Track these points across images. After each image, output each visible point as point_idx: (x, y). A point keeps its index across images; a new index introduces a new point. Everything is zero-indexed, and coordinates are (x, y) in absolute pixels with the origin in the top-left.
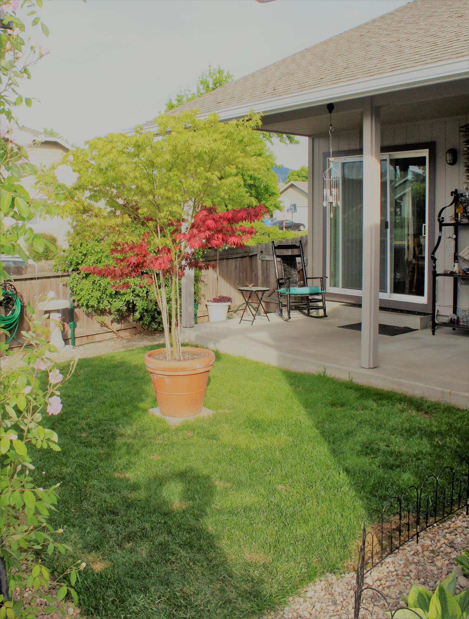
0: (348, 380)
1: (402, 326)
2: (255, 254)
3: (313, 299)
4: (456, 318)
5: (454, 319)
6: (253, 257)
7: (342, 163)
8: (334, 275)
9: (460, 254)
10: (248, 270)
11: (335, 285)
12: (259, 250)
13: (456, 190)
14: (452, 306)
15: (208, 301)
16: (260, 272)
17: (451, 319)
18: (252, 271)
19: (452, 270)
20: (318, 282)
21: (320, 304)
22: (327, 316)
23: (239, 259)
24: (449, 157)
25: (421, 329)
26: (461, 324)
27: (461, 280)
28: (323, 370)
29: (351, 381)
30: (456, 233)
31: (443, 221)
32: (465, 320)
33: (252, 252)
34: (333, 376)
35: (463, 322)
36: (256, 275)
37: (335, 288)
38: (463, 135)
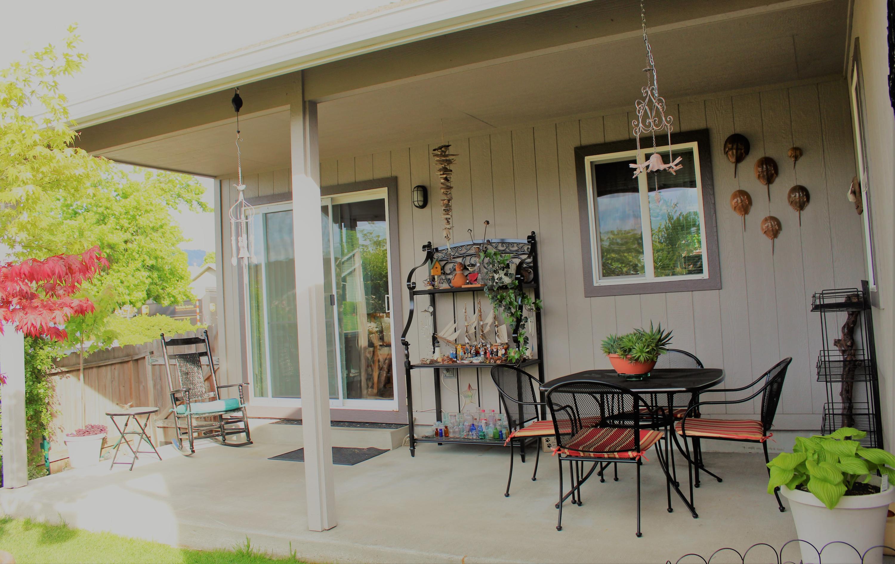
0: (290, 556)
1: (365, 447)
2: (142, 356)
3: (232, 418)
4: (443, 428)
5: (441, 430)
6: (140, 362)
7: (263, 214)
8: (260, 379)
9: (441, 334)
10: (133, 381)
11: (262, 394)
12: (149, 351)
13: (430, 243)
14: (435, 411)
15: (67, 435)
16: (150, 384)
17: (437, 429)
18: (138, 381)
19: (432, 358)
20: (235, 392)
21: (241, 425)
22: (252, 443)
23: (117, 366)
24: (417, 197)
25: (394, 448)
26: (451, 435)
27: (445, 372)
28: (246, 543)
29: (294, 557)
30: (433, 303)
31: (414, 287)
32: (457, 430)
33: (137, 354)
34: (262, 551)
35: (454, 432)
36: (145, 388)
37: (262, 398)
38: (437, 161)
